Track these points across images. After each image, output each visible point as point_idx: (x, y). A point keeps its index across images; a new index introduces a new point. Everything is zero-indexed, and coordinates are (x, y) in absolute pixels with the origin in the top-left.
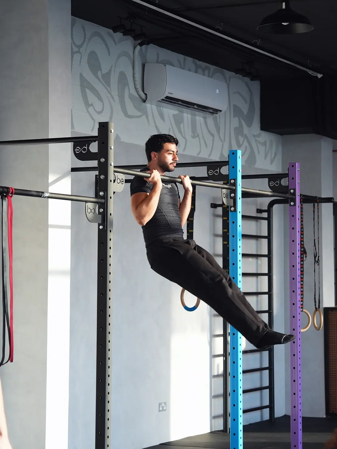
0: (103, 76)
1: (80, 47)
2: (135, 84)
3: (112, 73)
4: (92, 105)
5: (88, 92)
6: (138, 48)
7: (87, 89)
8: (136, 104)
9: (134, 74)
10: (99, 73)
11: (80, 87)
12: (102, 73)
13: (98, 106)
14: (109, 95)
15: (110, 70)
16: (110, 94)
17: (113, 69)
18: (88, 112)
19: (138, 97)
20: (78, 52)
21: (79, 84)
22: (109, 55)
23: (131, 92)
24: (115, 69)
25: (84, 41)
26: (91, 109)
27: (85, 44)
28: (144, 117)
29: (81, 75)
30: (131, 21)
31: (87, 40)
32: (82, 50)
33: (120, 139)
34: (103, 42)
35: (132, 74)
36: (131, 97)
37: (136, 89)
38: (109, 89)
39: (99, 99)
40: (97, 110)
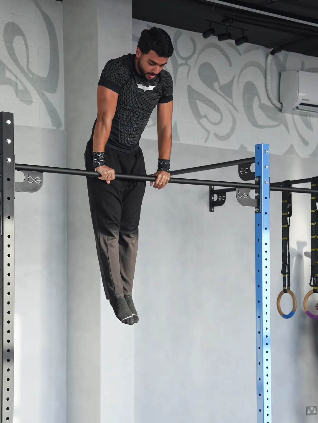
0: (221, 88)
1: (187, 59)
2: (268, 94)
3: (235, 84)
4: (205, 116)
5: (199, 104)
6: (270, 56)
7: (198, 102)
8: (270, 114)
9: (266, 83)
10: (216, 85)
11: (187, 99)
12: (219, 84)
13: (214, 116)
14: (230, 107)
15: (232, 81)
16: (232, 105)
17: (236, 80)
18: (200, 123)
19: (273, 106)
20: (186, 64)
21: (187, 96)
22: (230, 65)
23: (262, 102)
24: (239, 79)
25: (194, 53)
26: (204, 121)
27: (195, 56)
28: (282, 127)
29: (189, 87)
30: (226, 24)
31: (197, 52)
32: (191, 62)
33: (246, 149)
34: (221, 54)
35: (263, 84)
36: (262, 106)
37: (269, 98)
38: (230, 100)
39: (215, 110)
40: (213, 121)
